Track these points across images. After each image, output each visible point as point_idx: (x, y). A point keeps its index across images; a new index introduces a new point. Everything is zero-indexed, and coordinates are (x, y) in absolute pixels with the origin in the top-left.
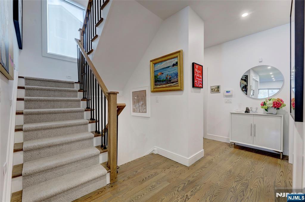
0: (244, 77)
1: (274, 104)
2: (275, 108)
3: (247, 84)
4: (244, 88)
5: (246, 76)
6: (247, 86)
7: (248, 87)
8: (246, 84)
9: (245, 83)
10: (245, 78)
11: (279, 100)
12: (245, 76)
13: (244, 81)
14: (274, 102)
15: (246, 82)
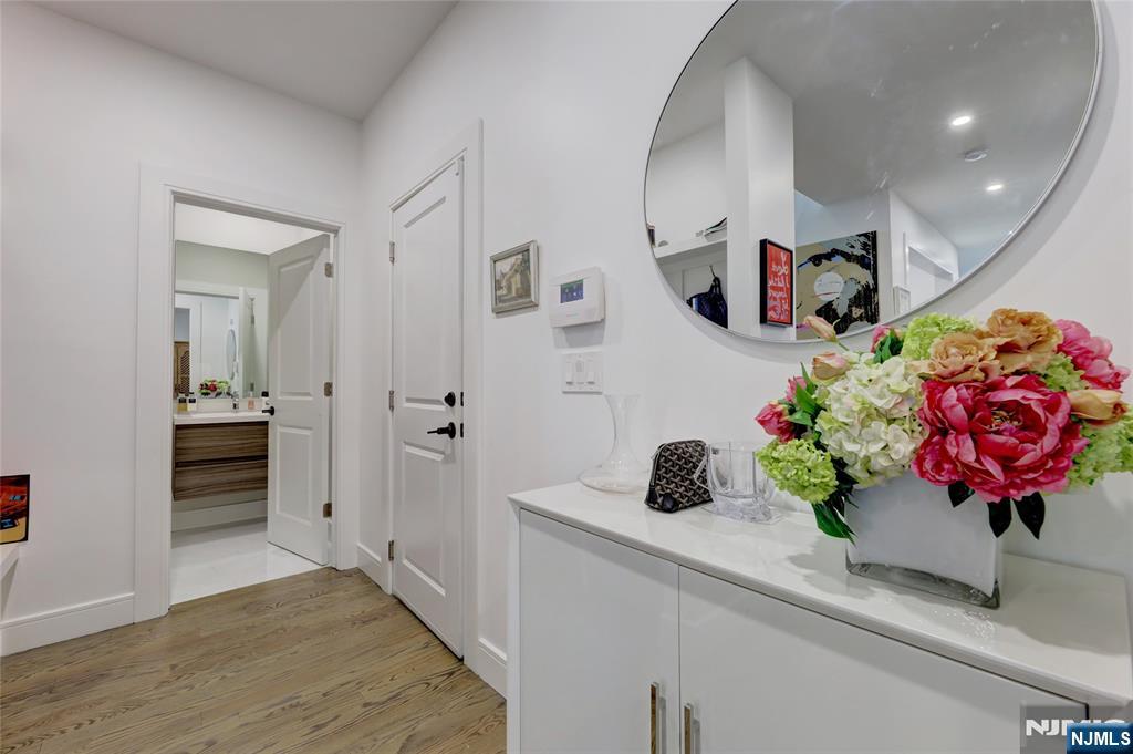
0: (858, 246)
1: (939, 428)
2: (958, 494)
3: (875, 278)
4: (858, 306)
5: (865, 235)
6: (876, 290)
7: (883, 298)
8: (871, 282)
9: (864, 276)
10: (865, 246)
11: (1021, 335)
12: (863, 239)
13: (858, 266)
14: (935, 386)
15: (868, 267)
